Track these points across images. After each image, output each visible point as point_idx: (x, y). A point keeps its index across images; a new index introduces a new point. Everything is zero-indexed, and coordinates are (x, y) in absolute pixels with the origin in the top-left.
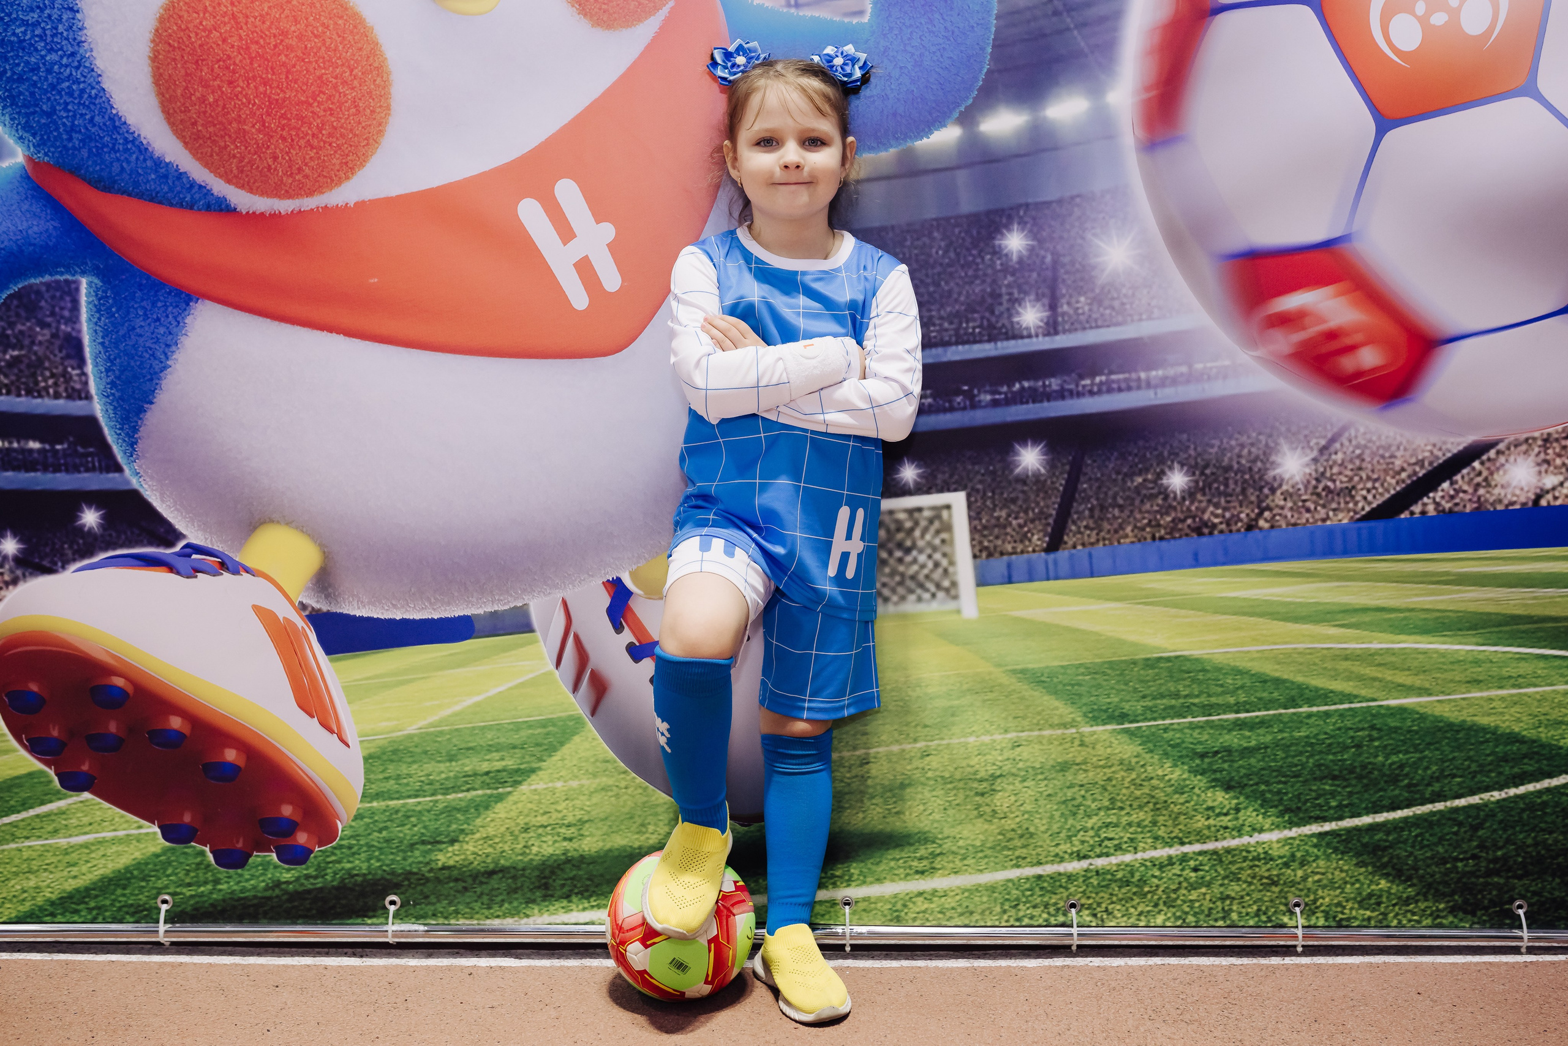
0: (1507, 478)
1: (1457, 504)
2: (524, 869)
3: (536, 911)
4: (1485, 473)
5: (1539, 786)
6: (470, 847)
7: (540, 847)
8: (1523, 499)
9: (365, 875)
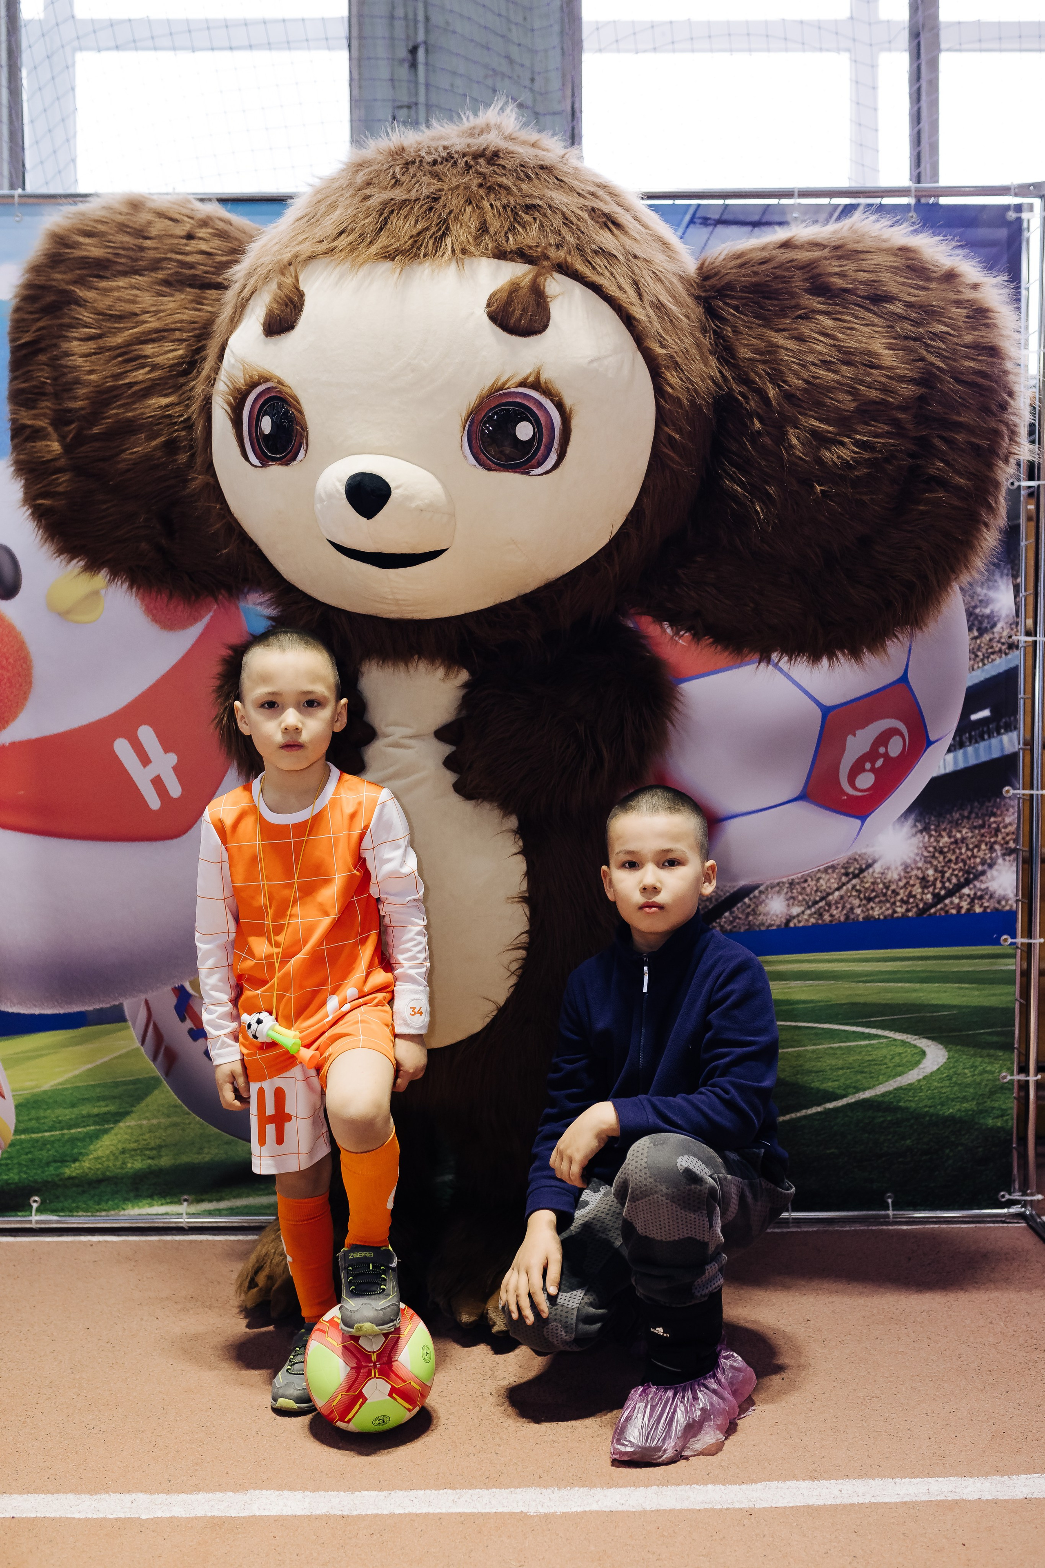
0: (767, 909)
1: (735, 927)
2: (122, 1178)
3: (130, 1206)
4: (753, 906)
5: (798, 1114)
6: (86, 1164)
7: (133, 1163)
8: (778, 923)
9: (16, 1183)
